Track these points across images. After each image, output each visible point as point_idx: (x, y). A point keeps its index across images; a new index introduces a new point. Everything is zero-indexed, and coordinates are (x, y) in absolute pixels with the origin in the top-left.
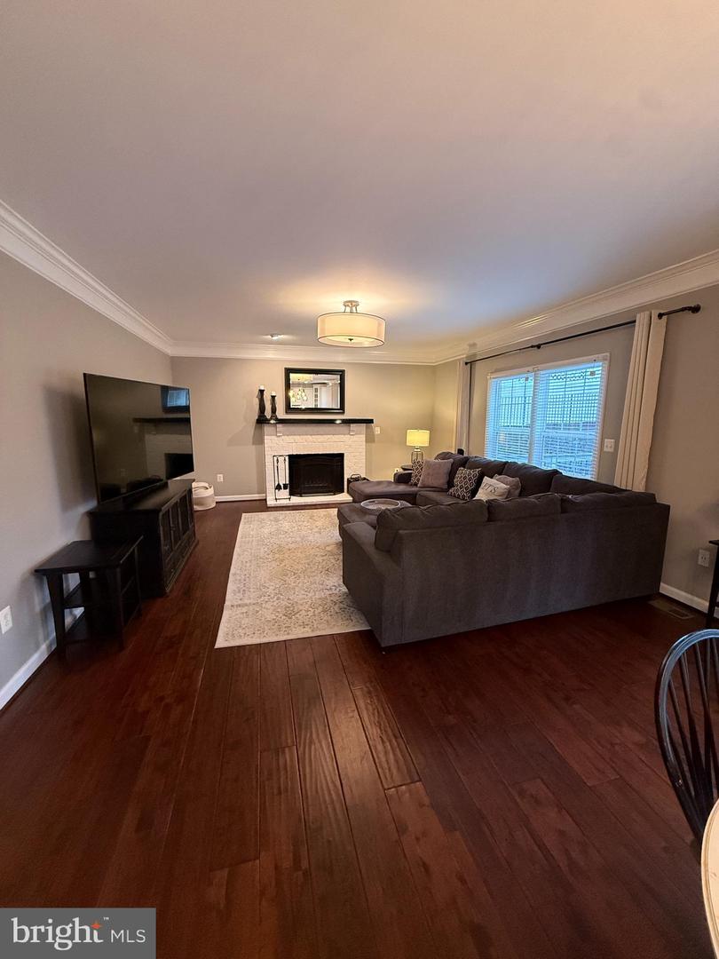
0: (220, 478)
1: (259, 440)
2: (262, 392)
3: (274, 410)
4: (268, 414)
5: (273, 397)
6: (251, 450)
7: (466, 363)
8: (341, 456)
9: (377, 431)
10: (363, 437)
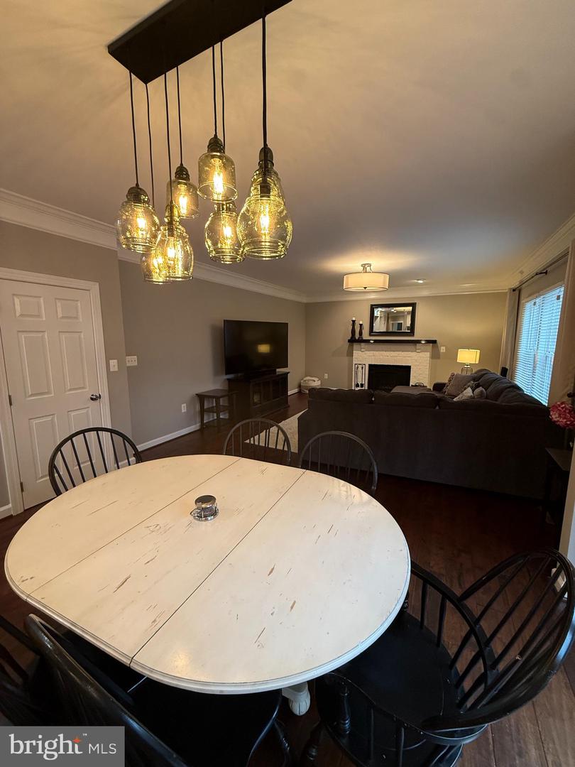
0: (326, 376)
1: (350, 354)
2: (354, 321)
3: (361, 333)
4: (357, 336)
5: (361, 325)
6: (346, 359)
7: (514, 290)
8: (409, 368)
9: (443, 349)
10: (428, 354)
